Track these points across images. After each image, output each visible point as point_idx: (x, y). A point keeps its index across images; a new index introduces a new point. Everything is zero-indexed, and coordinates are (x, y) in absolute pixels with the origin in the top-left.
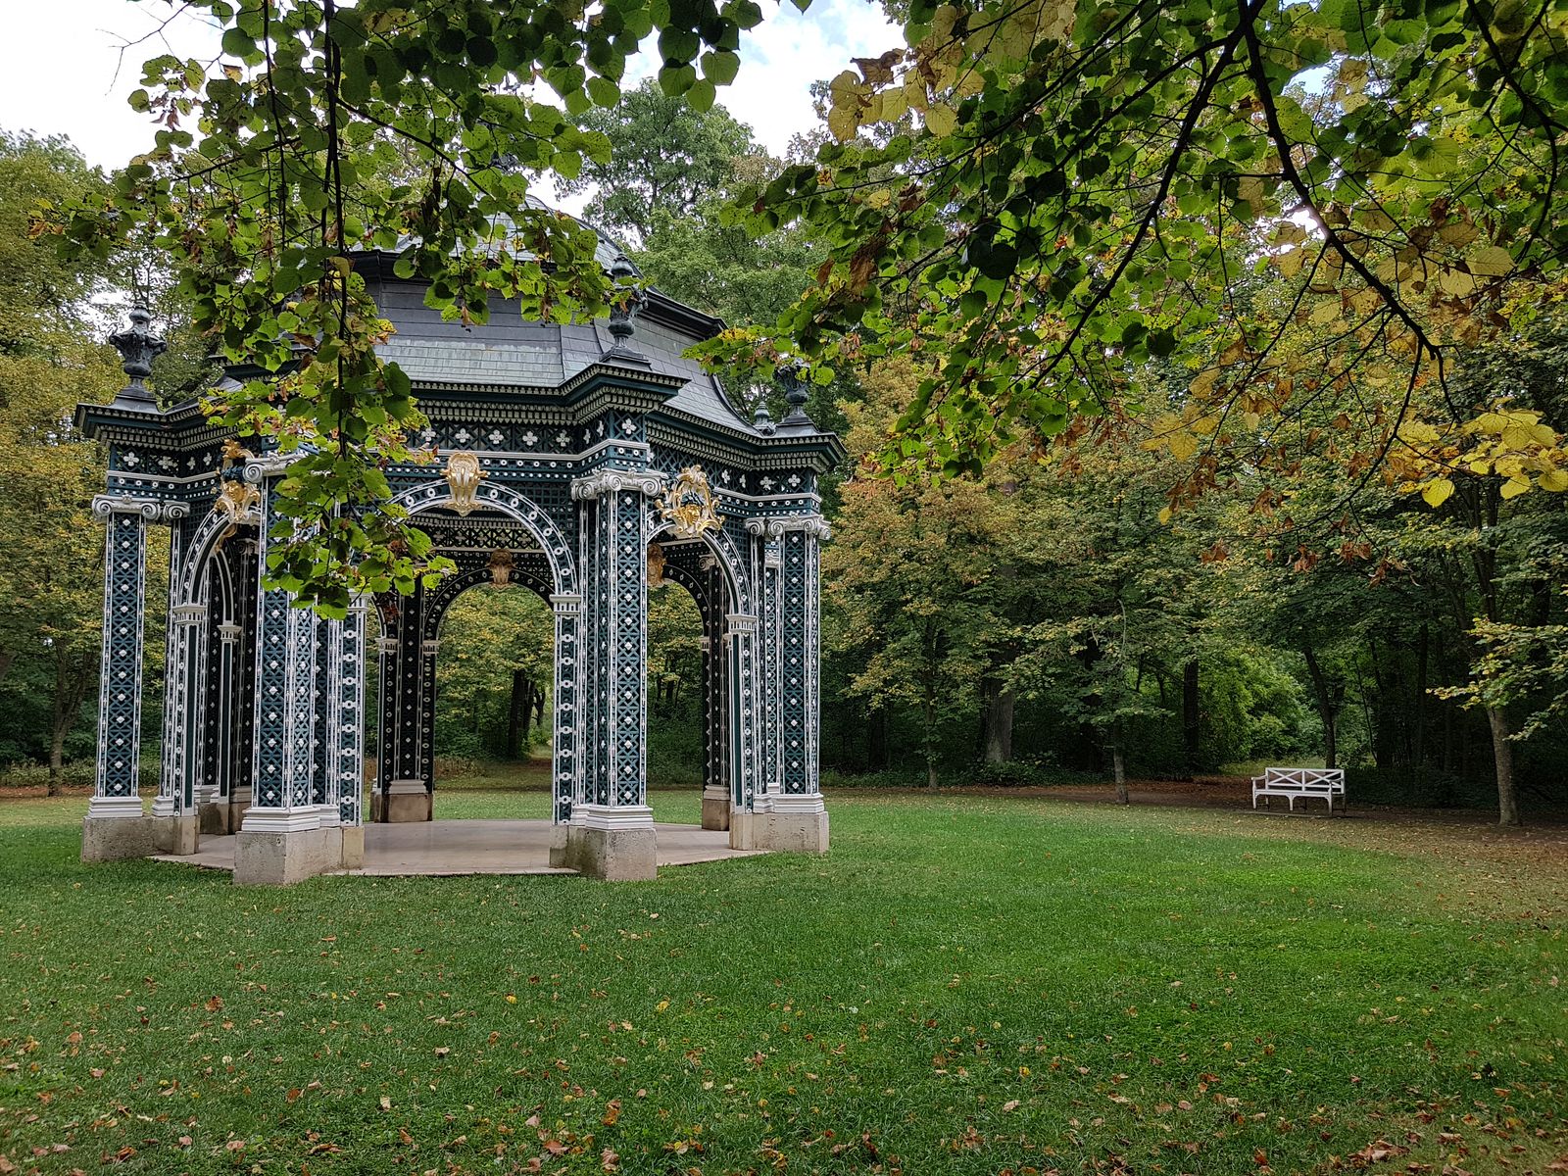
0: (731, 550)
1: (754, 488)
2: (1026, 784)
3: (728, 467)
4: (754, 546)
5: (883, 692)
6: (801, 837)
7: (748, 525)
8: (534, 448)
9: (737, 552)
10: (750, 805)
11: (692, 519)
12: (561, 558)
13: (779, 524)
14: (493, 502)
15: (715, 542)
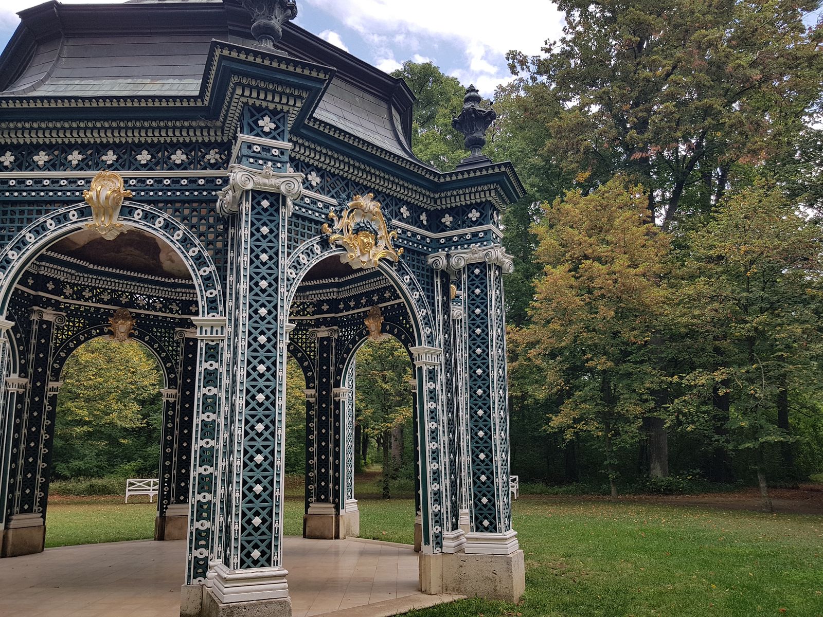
0: (411, 283)
1: (435, 224)
2: (682, 493)
3: (408, 204)
4: (438, 281)
5: (573, 428)
6: (493, 580)
7: (430, 261)
8: (182, 166)
9: (419, 286)
10: (439, 544)
11: (365, 248)
12: (207, 279)
13: (461, 258)
14: (136, 223)
15: (394, 274)
